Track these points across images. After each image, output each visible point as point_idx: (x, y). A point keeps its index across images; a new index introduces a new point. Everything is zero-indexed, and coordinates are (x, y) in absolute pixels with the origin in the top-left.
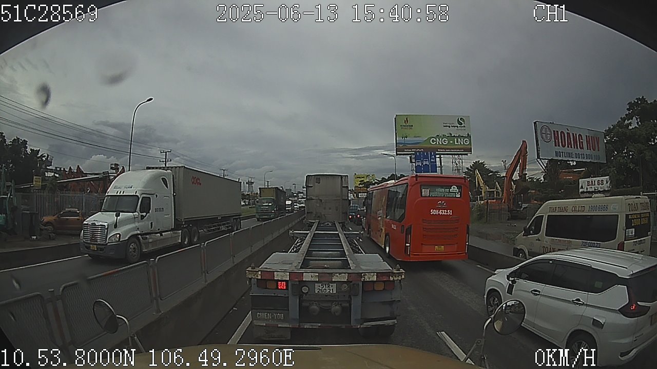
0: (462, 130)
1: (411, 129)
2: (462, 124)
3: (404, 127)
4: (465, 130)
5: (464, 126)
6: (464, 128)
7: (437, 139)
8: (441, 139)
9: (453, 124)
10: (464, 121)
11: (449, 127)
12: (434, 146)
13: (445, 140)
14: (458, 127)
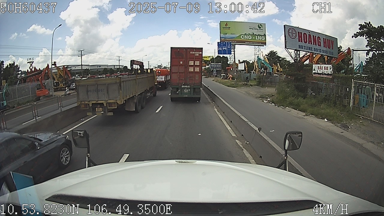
0: (260, 31)
1: (229, 29)
2: (260, 28)
3: (225, 28)
4: (262, 31)
5: (262, 29)
6: (262, 30)
7: (245, 36)
8: (247, 36)
9: (255, 27)
10: (262, 26)
11: (253, 29)
12: (243, 40)
13: (250, 37)
14: (258, 29)
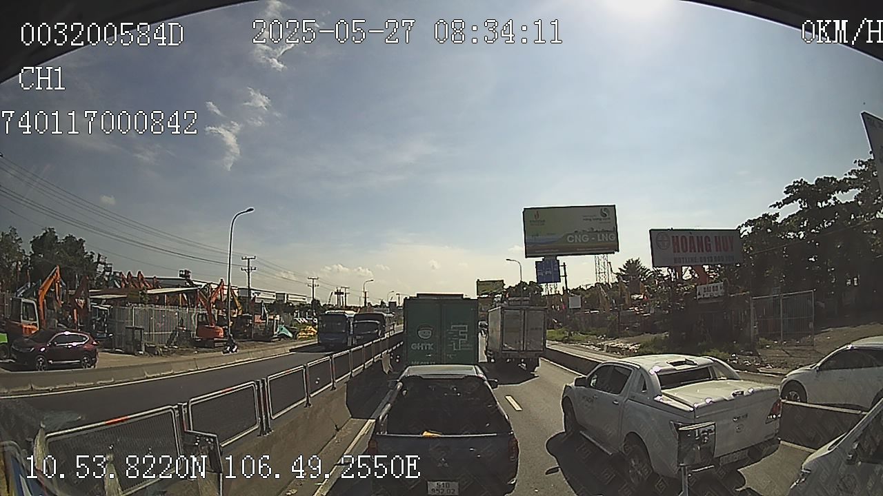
0: (605, 223)
1: (543, 224)
2: (606, 215)
3: (534, 223)
5: (609, 219)
6: (608, 221)
8: (580, 236)
10: (608, 212)
11: (590, 220)
12: (572, 244)
13: (585, 237)
14: (600, 219)
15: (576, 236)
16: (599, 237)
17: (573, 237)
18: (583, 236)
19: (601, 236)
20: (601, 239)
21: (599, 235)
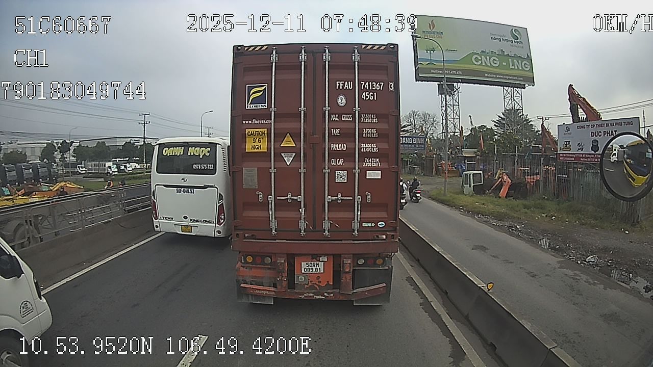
0: (518, 47)
2: (518, 38)
4: (522, 48)
5: (521, 41)
6: (521, 45)
8: (488, 57)
9: (505, 36)
10: (520, 34)
11: (500, 40)
13: (494, 60)
14: (512, 42)
15: (483, 57)
16: (511, 64)
17: (480, 58)
18: (492, 59)
19: (513, 62)
20: (513, 65)
21: (510, 60)
